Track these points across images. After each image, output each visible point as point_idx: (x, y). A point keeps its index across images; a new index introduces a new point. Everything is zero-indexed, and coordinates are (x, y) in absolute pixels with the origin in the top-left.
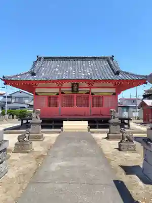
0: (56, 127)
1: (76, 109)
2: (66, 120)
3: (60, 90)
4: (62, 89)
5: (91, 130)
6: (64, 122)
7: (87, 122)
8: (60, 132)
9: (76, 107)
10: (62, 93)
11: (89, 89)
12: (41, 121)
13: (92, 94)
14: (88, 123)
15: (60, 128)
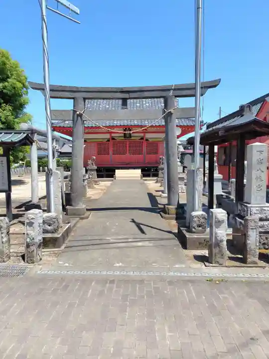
0: (108, 176)
1: (128, 157)
2: (119, 168)
3: (111, 135)
4: (113, 135)
5: (144, 178)
6: (116, 170)
7: (140, 170)
8: (112, 180)
9: (128, 154)
10: (113, 139)
11: (142, 135)
12: (96, 168)
13: (147, 140)
14: (141, 172)
15: (113, 177)
